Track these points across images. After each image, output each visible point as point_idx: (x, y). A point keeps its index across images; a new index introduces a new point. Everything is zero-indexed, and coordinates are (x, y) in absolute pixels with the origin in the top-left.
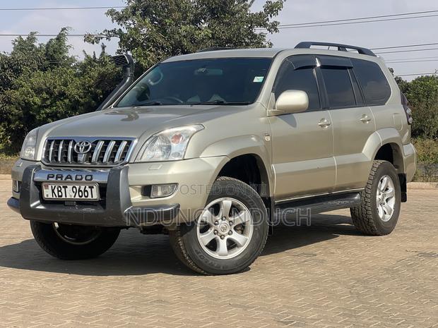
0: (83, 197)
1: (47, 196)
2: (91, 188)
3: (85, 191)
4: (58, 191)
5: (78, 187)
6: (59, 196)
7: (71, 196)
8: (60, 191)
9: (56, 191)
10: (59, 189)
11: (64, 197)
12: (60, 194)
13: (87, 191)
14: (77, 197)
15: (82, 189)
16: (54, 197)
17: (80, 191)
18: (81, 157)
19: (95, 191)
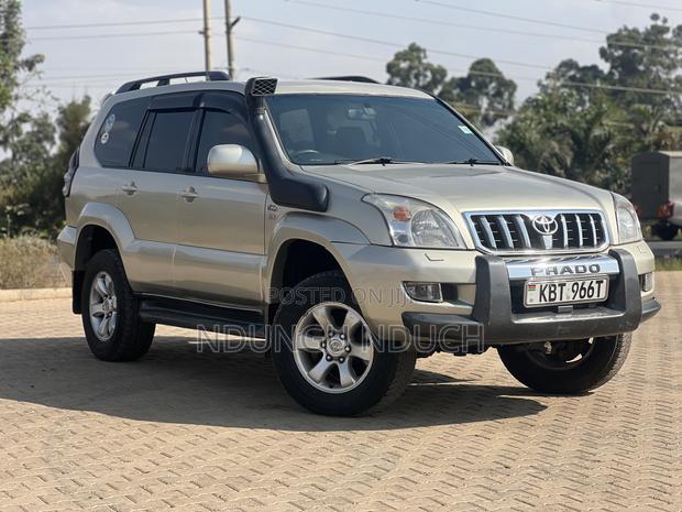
0: (586, 298)
1: (531, 300)
2: (599, 282)
3: (590, 288)
4: (551, 292)
5: (580, 283)
6: (550, 300)
7: (568, 298)
8: (554, 292)
9: (546, 293)
10: (553, 289)
11: (558, 300)
12: (553, 296)
13: (593, 289)
14: (578, 298)
15: (586, 286)
16: (543, 302)
17: (582, 288)
18: (548, 240)
19: (604, 287)
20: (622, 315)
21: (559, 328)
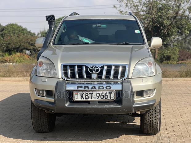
0: (104, 99)
1: (77, 98)
2: (111, 93)
4: (86, 96)
5: (100, 93)
6: (86, 99)
7: (95, 98)
9: (84, 96)
11: (90, 99)
13: (107, 95)
14: (100, 99)
15: (104, 94)
16: (82, 99)
17: (102, 95)
18: (94, 75)
19: (113, 95)
20: (120, 107)
21: (88, 110)
